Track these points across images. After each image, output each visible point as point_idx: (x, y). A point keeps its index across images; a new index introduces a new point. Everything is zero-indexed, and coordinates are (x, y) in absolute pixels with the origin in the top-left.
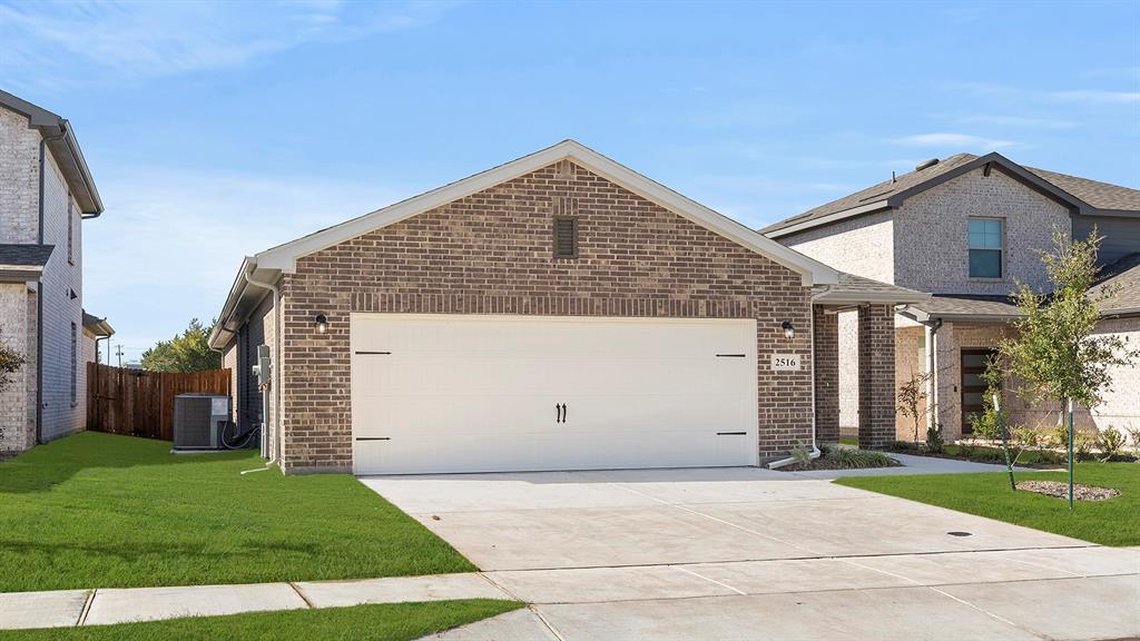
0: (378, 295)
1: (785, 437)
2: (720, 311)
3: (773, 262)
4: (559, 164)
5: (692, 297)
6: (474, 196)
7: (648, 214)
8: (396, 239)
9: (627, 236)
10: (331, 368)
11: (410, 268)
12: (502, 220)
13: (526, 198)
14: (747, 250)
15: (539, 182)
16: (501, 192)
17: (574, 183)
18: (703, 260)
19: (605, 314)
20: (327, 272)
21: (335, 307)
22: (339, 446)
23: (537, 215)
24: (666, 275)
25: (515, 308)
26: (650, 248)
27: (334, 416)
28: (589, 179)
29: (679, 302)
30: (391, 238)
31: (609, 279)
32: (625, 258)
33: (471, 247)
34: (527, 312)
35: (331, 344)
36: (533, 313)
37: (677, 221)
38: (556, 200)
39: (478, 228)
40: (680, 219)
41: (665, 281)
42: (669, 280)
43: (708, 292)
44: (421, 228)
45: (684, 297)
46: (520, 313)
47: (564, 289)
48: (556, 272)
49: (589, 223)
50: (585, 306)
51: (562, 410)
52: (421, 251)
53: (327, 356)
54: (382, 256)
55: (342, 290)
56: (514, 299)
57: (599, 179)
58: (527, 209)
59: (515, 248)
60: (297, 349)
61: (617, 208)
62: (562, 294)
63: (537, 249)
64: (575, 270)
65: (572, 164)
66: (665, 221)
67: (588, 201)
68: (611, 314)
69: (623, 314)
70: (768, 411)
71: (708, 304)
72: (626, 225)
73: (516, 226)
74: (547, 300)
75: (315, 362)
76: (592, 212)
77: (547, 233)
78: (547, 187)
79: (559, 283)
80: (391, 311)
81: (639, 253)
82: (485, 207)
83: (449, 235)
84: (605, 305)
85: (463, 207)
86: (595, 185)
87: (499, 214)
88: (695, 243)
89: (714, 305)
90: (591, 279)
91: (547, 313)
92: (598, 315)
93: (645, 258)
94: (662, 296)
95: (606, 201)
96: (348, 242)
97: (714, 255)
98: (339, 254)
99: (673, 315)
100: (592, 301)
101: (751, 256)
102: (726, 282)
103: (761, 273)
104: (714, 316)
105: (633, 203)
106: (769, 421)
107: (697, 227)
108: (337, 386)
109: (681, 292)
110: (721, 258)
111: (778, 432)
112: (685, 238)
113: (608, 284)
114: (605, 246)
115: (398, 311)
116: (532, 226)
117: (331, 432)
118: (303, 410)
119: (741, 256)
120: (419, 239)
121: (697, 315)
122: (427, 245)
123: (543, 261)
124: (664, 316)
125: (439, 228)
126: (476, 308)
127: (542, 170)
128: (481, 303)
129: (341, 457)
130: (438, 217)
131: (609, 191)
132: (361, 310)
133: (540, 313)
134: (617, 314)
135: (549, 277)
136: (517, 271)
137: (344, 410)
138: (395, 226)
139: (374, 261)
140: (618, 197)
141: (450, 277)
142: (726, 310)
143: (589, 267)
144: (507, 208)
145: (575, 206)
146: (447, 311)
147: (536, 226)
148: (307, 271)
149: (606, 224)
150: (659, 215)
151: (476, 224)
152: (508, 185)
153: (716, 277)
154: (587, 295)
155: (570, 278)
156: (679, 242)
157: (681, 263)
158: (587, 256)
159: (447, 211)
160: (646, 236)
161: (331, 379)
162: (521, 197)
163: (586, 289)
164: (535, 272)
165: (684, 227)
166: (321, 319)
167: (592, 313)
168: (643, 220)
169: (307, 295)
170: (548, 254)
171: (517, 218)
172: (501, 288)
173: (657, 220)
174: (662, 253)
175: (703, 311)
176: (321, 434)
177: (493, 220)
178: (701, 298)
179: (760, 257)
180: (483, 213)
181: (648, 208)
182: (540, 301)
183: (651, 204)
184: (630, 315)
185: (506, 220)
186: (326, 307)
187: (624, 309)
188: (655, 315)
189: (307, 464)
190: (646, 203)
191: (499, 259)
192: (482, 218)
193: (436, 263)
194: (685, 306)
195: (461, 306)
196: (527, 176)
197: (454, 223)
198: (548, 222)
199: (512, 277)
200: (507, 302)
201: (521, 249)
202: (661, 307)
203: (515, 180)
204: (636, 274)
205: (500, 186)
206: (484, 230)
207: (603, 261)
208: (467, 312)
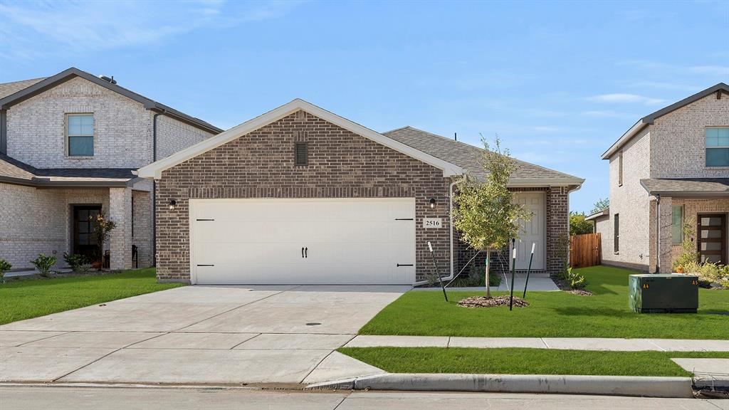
0: (202, 189)
1: (431, 268)
2: (391, 192)
3: (424, 163)
4: (297, 112)
5: (374, 186)
6: (251, 133)
7: (348, 139)
8: (212, 158)
9: (336, 151)
10: (179, 228)
11: (218, 174)
12: (266, 146)
13: (279, 133)
14: (409, 157)
15: (286, 123)
16: (266, 130)
17: (306, 123)
18: (382, 164)
19: (323, 196)
20: (176, 177)
21: (180, 196)
22: (182, 269)
23: (285, 142)
24: (359, 173)
25: (273, 194)
26: (349, 158)
27: (180, 253)
28: (314, 120)
29: (366, 189)
30: (208, 158)
31: (325, 177)
32: (335, 164)
33: (250, 161)
34: (279, 197)
35: (179, 215)
36: (283, 197)
37: (365, 142)
38: (296, 133)
39: (253, 151)
40: (367, 141)
41: (358, 176)
42: (361, 176)
43: (383, 182)
44: (223, 152)
45: (369, 186)
46: (276, 197)
47: (301, 183)
48: (296, 174)
49: (314, 145)
50: (312, 192)
51: (304, 251)
52: (224, 165)
53: (176, 222)
54: (204, 168)
55: (184, 187)
56: (273, 189)
57: (320, 120)
58: (280, 139)
59: (274, 161)
60: (162, 218)
61: (331, 136)
62: (299, 186)
63: (285, 161)
64: (306, 172)
65: (305, 113)
66: (359, 142)
67: (314, 133)
68: (327, 196)
69: (334, 196)
70: (421, 252)
71: (384, 189)
72: (335, 145)
73: (273, 149)
74: (291, 189)
75: (171, 225)
76: (316, 139)
77: (291, 152)
78: (291, 126)
79: (297, 180)
80: (208, 197)
81: (343, 161)
82: (257, 139)
83: (238, 155)
84: (323, 191)
85: (246, 140)
86: (318, 123)
87: (265, 142)
88: (376, 154)
89: (388, 190)
90: (315, 177)
91: (290, 196)
92: (319, 197)
93: (346, 164)
94: (357, 186)
95: (324, 132)
96: (187, 162)
97: (388, 160)
98: (182, 168)
99: (362, 196)
100: (316, 189)
101: (410, 160)
102: (396, 176)
103: (418, 170)
104: (387, 196)
105: (340, 132)
106: (421, 258)
107: (378, 144)
108: (182, 237)
109: (368, 183)
110: (393, 162)
111: (427, 264)
112: (370, 151)
113: (325, 180)
114: (323, 158)
115: (212, 197)
116: (282, 149)
117: (179, 261)
118: (165, 250)
119: (405, 160)
120: (223, 158)
121: (377, 196)
122: (227, 161)
123: (289, 167)
124: (357, 197)
125: (233, 152)
126: (252, 195)
127: (288, 117)
128: (255, 192)
129: (184, 275)
130: (232, 146)
131: (326, 126)
132: (193, 197)
133: (287, 197)
134: (330, 197)
135: (292, 177)
136: (274, 174)
137: (185, 250)
138: (210, 152)
139: (200, 171)
140: (331, 129)
141: (239, 178)
142: (395, 193)
143: (314, 170)
144: (269, 139)
145: (306, 136)
146: (237, 197)
147: (285, 148)
148: (167, 177)
149: (324, 145)
150: (355, 139)
151: (252, 149)
152: (269, 126)
153: (389, 173)
154: (313, 186)
155: (303, 177)
156: (367, 154)
157: (368, 166)
158: (313, 164)
159: (237, 143)
160: (347, 151)
161: (179, 234)
162: (276, 133)
163: (313, 183)
164: (285, 174)
165: (369, 145)
166: (173, 203)
167: (316, 196)
168: (345, 142)
169: (166, 190)
170: (292, 163)
171: (275, 144)
172: (266, 183)
173: (354, 142)
174: (357, 161)
175: (381, 193)
176: (174, 262)
177: (261, 146)
178: (380, 186)
179: (417, 160)
180: (256, 143)
181: (348, 135)
182: (287, 190)
183: (350, 132)
184: (337, 197)
185: (268, 146)
186: (176, 196)
187: (334, 193)
188: (352, 196)
189: (167, 278)
190: (347, 132)
191: (264, 168)
192: (256, 145)
193: (231, 171)
194: (370, 191)
195: (244, 194)
196: (280, 120)
197: (241, 149)
198: (291, 146)
199: (271, 177)
200: (269, 191)
201: (277, 161)
202: (355, 192)
203: (273, 123)
204: (342, 173)
205: (265, 127)
206: (257, 152)
207: (322, 167)
208: (247, 197)
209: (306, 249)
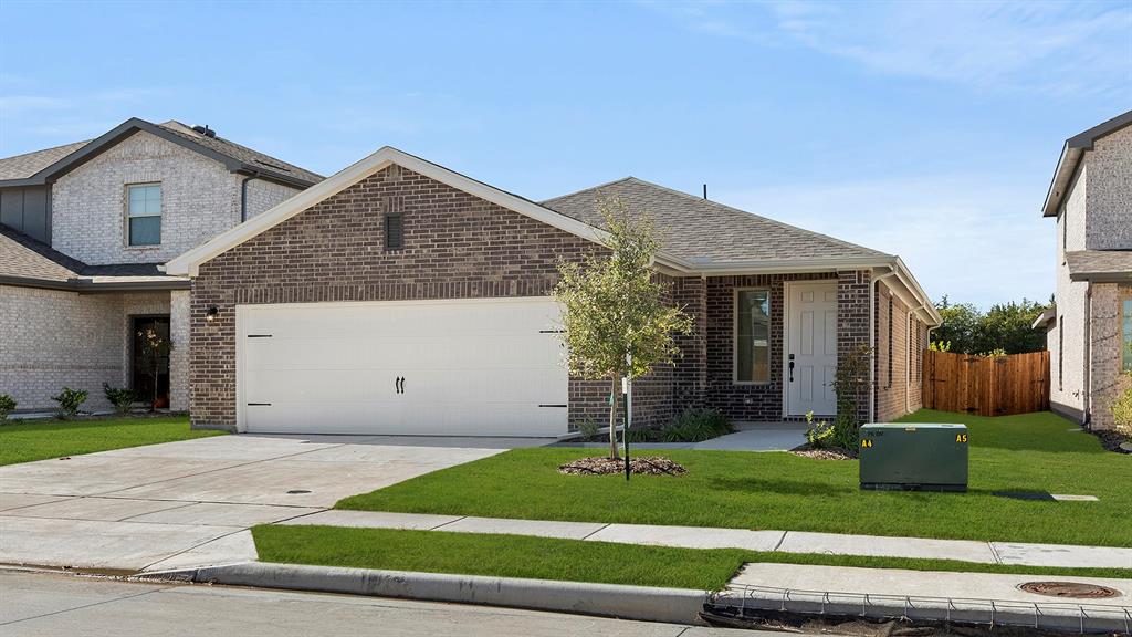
0: (252, 290)
1: (594, 411)
2: (530, 288)
3: (584, 240)
4: (389, 168)
5: (504, 278)
6: (322, 203)
7: (464, 205)
8: (265, 244)
9: (445, 226)
10: (221, 348)
11: (275, 267)
12: (343, 221)
13: (362, 201)
14: (558, 230)
15: (373, 185)
16: (342, 197)
17: (402, 183)
18: (516, 242)
19: (425, 297)
20: (219, 274)
21: (223, 301)
22: (225, 409)
23: (371, 215)
24: (481, 259)
25: (352, 295)
26: (466, 235)
27: (222, 386)
28: (413, 178)
29: (491, 283)
30: (262, 244)
31: (430, 266)
32: (444, 246)
33: (320, 246)
34: (361, 299)
35: (221, 330)
36: (366, 299)
37: (491, 208)
38: (386, 200)
39: (324, 230)
40: (494, 206)
41: (479, 264)
42: (483, 264)
43: (519, 272)
44: (283, 234)
45: (496, 278)
46: (356, 299)
47: (392, 277)
48: (386, 263)
49: (413, 217)
50: (409, 291)
51: (400, 382)
52: (283, 252)
53: (218, 339)
54: (256, 258)
55: (228, 287)
56: (351, 288)
57: (423, 177)
58: (363, 210)
59: (353, 245)
60: (199, 335)
61: (437, 201)
62: (390, 282)
63: (371, 244)
64: (401, 259)
65: (400, 167)
66: (480, 209)
67: (413, 198)
68: (431, 297)
69: (441, 297)
70: (577, 384)
71: (519, 283)
72: (444, 216)
73: (354, 225)
74: (377, 287)
75: (211, 344)
76: (416, 208)
77: (379, 229)
78: (379, 190)
79: (387, 272)
80: (261, 302)
81: (457, 240)
82: (330, 212)
83: (303, 237)
84: (426, 290)
85: (314, 213)
86: (419, 183)
87: (341, 216)
88: (508, 227)
89: (525, 284)
90: (414, 266)
91: (377, 298)
92: (420, 298)
93: (461, 245)
94: (476, 279)
95: (428, 196)
96: (232, 250)
97: (526, 237)
98: (227, 259)
99: (485, 296)
100: (415, 286)
101: (559, 235)
102: (537, 262)
103: (573, 250)
104: (524, 295)
105: (451, 195)
106: (578, 395)
107: (510, 212)
108: (224, 362)
109: (494, 273)
110: (534, 239)
111: (586, 405)
112: (498, 223)
113: (429, 271)
114: (426, 237)
115: (266, 302)
116: (367, 225)
117: (220, 398)
118: (202, 381)
119: (552, 236)
120: (282, 243)
121: (508, 294)
122: (287, 247)
123: (375, 253)
124: (477, 296)
125: (297, 233)
126: (321, 296)
127: (374, 175)
128: (326, 292)
129: (227, 418)
130: (296, 223)
131: (430, 187)
132: (241, 303)
133: (372, 299)
134: (435, 297)
135: (380, 268)
136: (354, 264)
137: (228, 381)
138: (265, 233)
139: (251, 263)
140: (438, 191)
141: (303, 272)
142: (536, 289)
143: (413, 257)
144: (346, 211)
145: (401, 203)
146: (301, 301)
147: (369, 224)
148: (206, 274)
149: (428, 217)
150: (475, 204)
151: (324, 227)
152: (347, 191)
153: (527, 257)
154: (410, 281)
155: (397, 267)
156: (493, 228)
157: (495, 246)
158: (412, 247)
159: (301, 218)
160: (462, 224)
161: (221, 357)
162: (357, 201)
163: (410, 276)
164: (369, 263)
165: (497, 213)
166: (213, 311)
167: (414, 297)
168: (460, 210)
169: (205, 292)
170: (380, 247)
171: (355, 219)
172: (342, 279)
173: (473, 209)
174: (478, 239)
175: (514, 290)
176: (213, 399)
177: (336, 222)
178: (512, 278)
179: (571, 235)
180: (328, 217)
181: (465, 199)
182: (372, 287)
183: (467, 194)
184: (447, 297)
185: (346, 221)
186: (218, 302)
187: (442, 292)
188: (469, 296)
189: (204, 422)
190: (461, 195)
191: (341, 255)
192: (328, 221)
193: (293, 262)
194: (497, 286)
195: (311, 295)
196: (363, 181)
197: (307, 228)
198: (379, 219)
199: (350, 269)
200: (346, 291)
201: (358, 244)
202: (475, 289)
203: (353, 186)
204: (455, 260)
205: (342, 192)
206: (329, 232)
207: (425, 250)
208: (316, 301)
209: (403, 379)
